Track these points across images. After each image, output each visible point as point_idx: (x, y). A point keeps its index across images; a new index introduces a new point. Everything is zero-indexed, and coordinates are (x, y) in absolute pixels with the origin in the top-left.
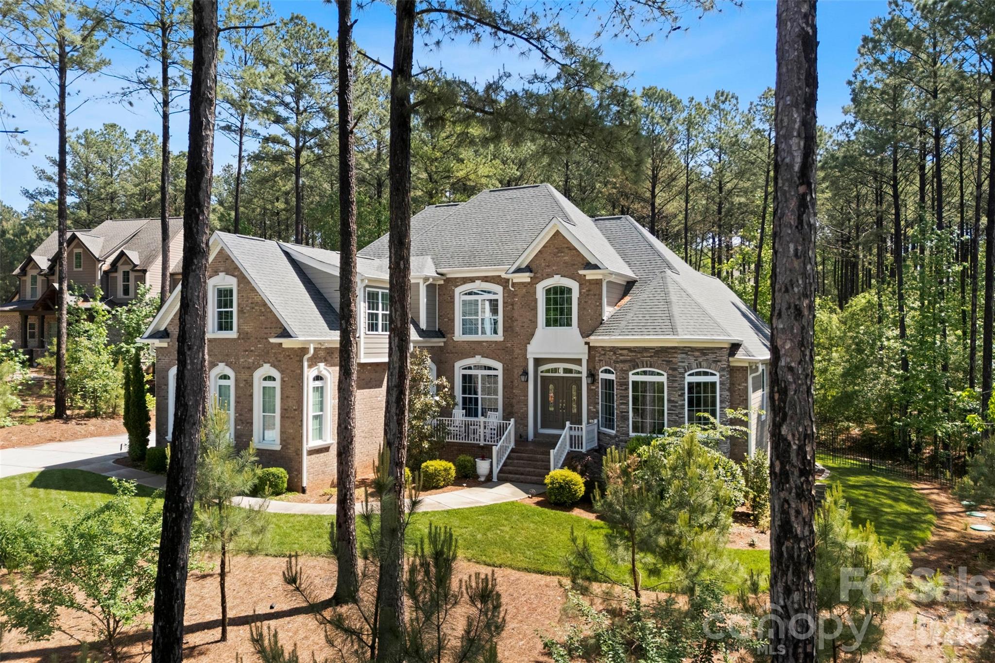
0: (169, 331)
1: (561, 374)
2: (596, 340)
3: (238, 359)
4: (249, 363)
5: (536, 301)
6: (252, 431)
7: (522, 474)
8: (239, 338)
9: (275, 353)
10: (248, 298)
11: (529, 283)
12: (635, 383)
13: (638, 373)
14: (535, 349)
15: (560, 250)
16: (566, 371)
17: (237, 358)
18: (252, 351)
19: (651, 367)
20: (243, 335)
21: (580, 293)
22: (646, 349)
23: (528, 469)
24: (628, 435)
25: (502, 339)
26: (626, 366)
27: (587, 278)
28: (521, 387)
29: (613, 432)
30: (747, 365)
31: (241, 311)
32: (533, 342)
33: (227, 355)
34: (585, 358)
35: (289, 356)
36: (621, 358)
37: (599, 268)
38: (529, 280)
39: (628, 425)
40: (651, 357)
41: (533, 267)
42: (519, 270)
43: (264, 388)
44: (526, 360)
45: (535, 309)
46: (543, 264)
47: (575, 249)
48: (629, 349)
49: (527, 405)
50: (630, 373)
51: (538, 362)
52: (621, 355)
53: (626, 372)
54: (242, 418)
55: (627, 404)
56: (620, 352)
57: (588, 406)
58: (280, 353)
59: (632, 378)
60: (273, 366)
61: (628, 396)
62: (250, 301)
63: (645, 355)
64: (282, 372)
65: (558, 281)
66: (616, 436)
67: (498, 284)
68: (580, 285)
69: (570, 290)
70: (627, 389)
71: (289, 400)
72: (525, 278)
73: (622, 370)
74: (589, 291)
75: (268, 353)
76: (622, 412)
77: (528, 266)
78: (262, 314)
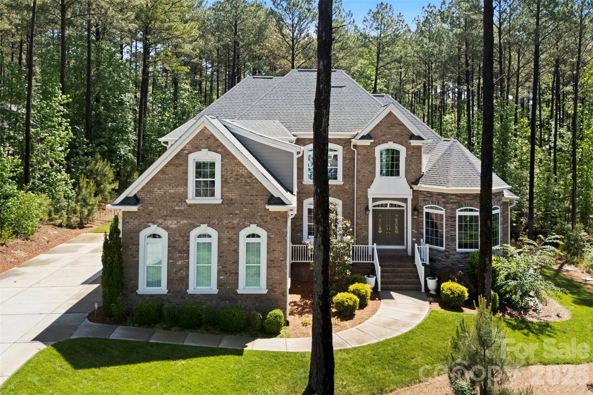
0: (139, 197)
1: (388, 208)
2: (422, 186)
3: (222, 221)
4: (233, 224)
5: (374, 158)
6: (238, 279)
7: (395, 284)
8: (222, 204)
9: (261, 216)
10: (232, 170)
11: (369, 146)
12: (460, 217)
13: (461, 211)
14: (372, 192)
15: (392, 125)
16: (391, 205)
17: (220, 220)
18: (236, 214)
19: (470, 206)
20: (226, 201)
21: (407, 154)
22: (467, 195)
23: (396, 279)
24: (455, 250)
25: (342, 183)
26: (454, 206)
27: (412, 145)
28: (362, 218)
29: (443, 248)
30: (509, 201)
31: (224, 181)
32: (372, 187)
33: (209, 218)
34: (410, 198)
35: (275, 218)
36: (451, 200)
37: (423, 139)
38: (369, 144)
39: (455, 244)
40: (471, 200)
41: (373, 135)
42: (363, 138)
43: (247, 243)
44: (367, 199)
45: (374, 164)
46: (380, 134)
47: (403, 125)
48: (456, 195)
49: (367, 231)
50: (457, 210)
51: (374, 200)
52: (451, 199)
53: (454, 210)
54: (226, 269)
55: (455, 230)
56: (450, 197)
57: (412, 229)
58: (267, 216)
59: (458, 213)
60: (259, 225)
61: (455, 225)
62: (234, 173)
63: (467, 198)
64: (268, 231)
65: (391, 145)
66: (446, 251)
67: (338, 144)
68: (407, 149)
69: (398, 152)
70: (455, 221)
71: (276, 253)
72: (367, 142)
73: (452, 208)
74: (413, 153)
75: (254, 215)
76: (451, 236)
77: (368, 135)
78: (247, 184)
